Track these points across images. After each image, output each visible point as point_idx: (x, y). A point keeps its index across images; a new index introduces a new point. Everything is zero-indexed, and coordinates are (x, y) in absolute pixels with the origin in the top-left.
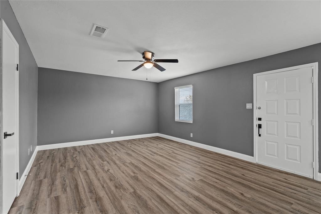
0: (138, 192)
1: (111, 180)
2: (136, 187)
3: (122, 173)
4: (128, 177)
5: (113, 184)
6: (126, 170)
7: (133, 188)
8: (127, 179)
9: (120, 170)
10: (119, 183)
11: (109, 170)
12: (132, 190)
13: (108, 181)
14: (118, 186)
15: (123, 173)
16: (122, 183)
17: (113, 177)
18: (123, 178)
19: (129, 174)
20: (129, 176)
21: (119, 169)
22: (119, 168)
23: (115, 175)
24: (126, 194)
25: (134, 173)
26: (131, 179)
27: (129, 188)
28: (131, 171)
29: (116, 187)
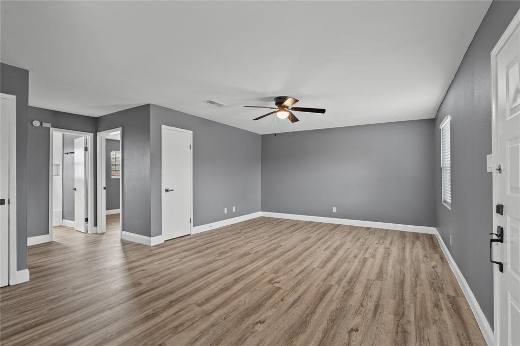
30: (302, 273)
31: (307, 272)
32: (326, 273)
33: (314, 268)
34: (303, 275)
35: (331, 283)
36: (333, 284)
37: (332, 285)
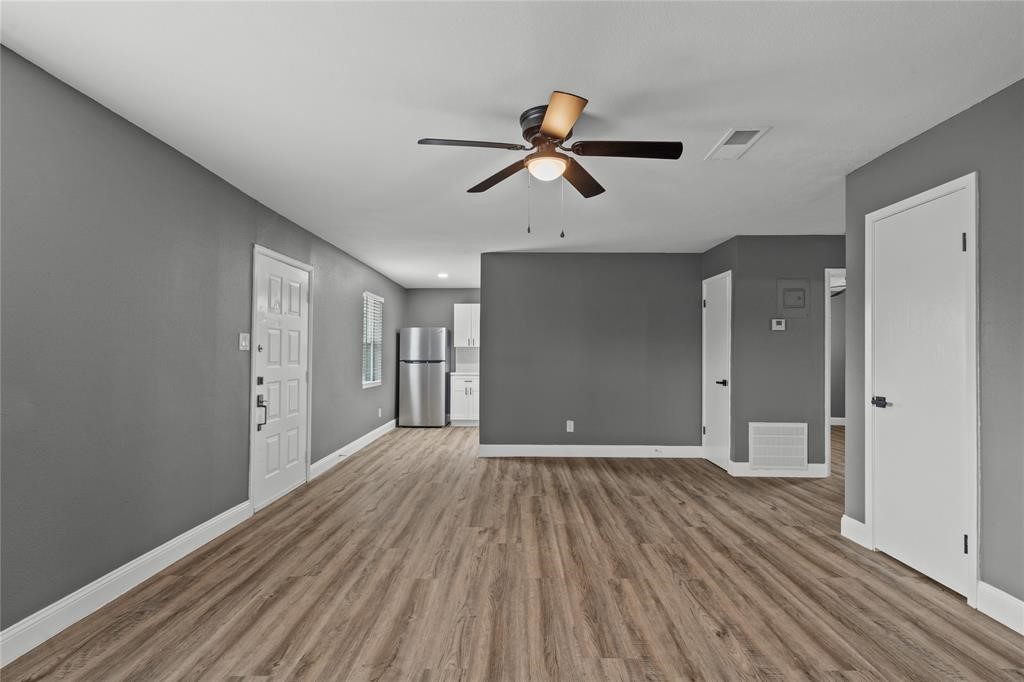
0: (633, 540)
1: (702, 584)
2: (633, 550)
3: (664, 603)
4: (646, 580)
5: (693, 570)
6: (646, 609)
7: (641, 549)
8: (648, 574)
9: (667, 617)
10: (674, 568)
11: (718, 634)
12: (645, 546)
13: (711, 583)
14: (676, 562)
15: (658, 601)
16: (668, 566)
17: (697, 594)
18: (663, 582)
19: (638, 589)
20: (641, 581)
21: (671, 627)
22: (673, 634)
23: (692, 599)
24: (660, 542)
25: (618, 589)
26: (638, 571)
27: (650, 552)
28: (626, 600)
29: (684, 561)
30: (454, 559)
31: (446, 563)
32: (407, 569)
33: (435, 576)
34: (450, 554)
35: (394, 550)
36: (391, 550)
37: (392, 547)
